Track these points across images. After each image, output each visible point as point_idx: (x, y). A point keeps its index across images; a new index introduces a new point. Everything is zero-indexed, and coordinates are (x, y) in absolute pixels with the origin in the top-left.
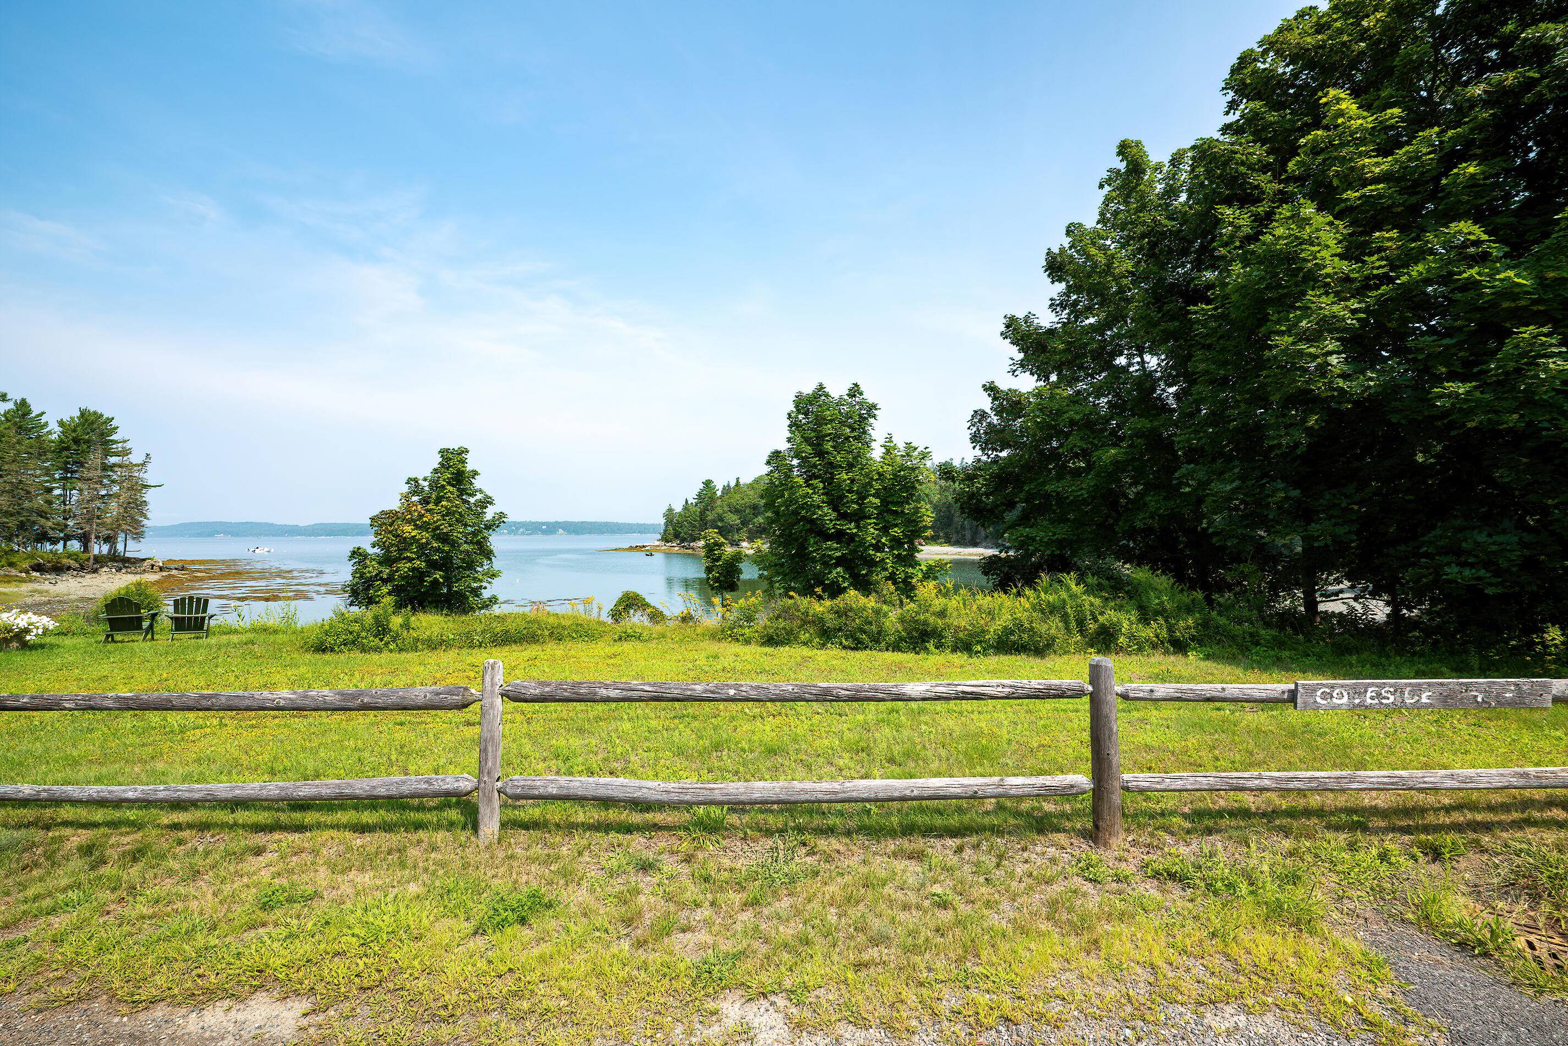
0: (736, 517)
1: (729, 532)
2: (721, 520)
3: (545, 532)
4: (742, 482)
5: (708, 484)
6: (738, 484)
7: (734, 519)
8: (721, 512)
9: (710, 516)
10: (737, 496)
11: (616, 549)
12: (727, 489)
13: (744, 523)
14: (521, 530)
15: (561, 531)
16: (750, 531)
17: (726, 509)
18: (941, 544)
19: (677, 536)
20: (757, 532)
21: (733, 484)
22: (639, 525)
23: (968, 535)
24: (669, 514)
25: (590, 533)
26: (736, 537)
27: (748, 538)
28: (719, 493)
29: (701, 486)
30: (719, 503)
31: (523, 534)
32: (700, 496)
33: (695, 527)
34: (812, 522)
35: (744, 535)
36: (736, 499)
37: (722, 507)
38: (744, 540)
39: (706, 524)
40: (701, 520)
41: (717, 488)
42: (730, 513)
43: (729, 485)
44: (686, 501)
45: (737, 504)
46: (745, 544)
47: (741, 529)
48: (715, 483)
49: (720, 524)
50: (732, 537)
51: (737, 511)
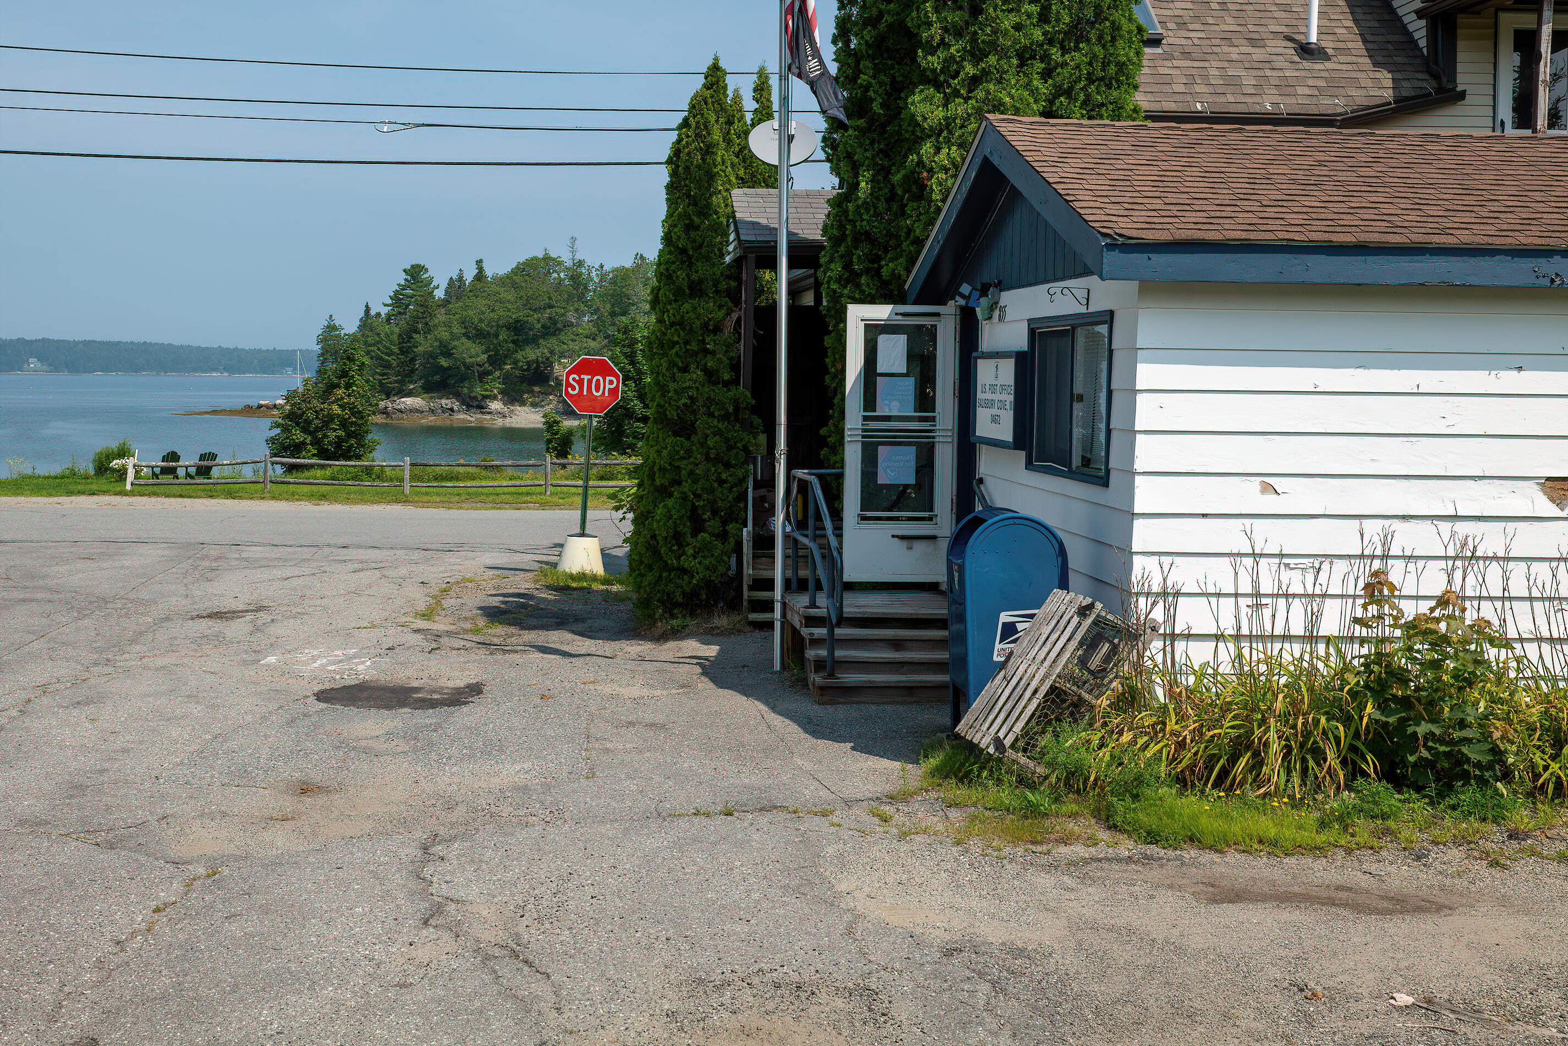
0: (480, 349)
1: (463, 379)
2: (448, 354)
4: (489, 272)
5: (415, 273)
6: (480, 276)
7: (473, 352)
8: (445, 335)
9: (424, 344)
10: (481, 303)
11: (215, 412)
12: (456, 286)
13: (496, 360)
15: (33, 363)
16: (506, 378)
17: (457, 330)
20: (522, 379)
21: (469, 276)
22: (223, 352)
24: (329, 336)
25: (106, 369)
26: (478, 390)
27: (502, 392)
28: (440, 294)
29: (401, 278)
30: (441, 316)
32: (398, 300)
33: (388, 366)
34: (627, 409)
35: (496, 387)
36: (478, 309)
37: (448, 325)
38: (494, 398)
39: (413, 360)
40: (402, 353)
41: (435, 283)
42: (464, 340)
43: (460, 278)
44: (368, 309)
45: (481, 321)
46: (495, 405)
47: (488, 373)
48: (431, 273)
49: (444, 362)
50: (471, 389)
51: (479, 335)
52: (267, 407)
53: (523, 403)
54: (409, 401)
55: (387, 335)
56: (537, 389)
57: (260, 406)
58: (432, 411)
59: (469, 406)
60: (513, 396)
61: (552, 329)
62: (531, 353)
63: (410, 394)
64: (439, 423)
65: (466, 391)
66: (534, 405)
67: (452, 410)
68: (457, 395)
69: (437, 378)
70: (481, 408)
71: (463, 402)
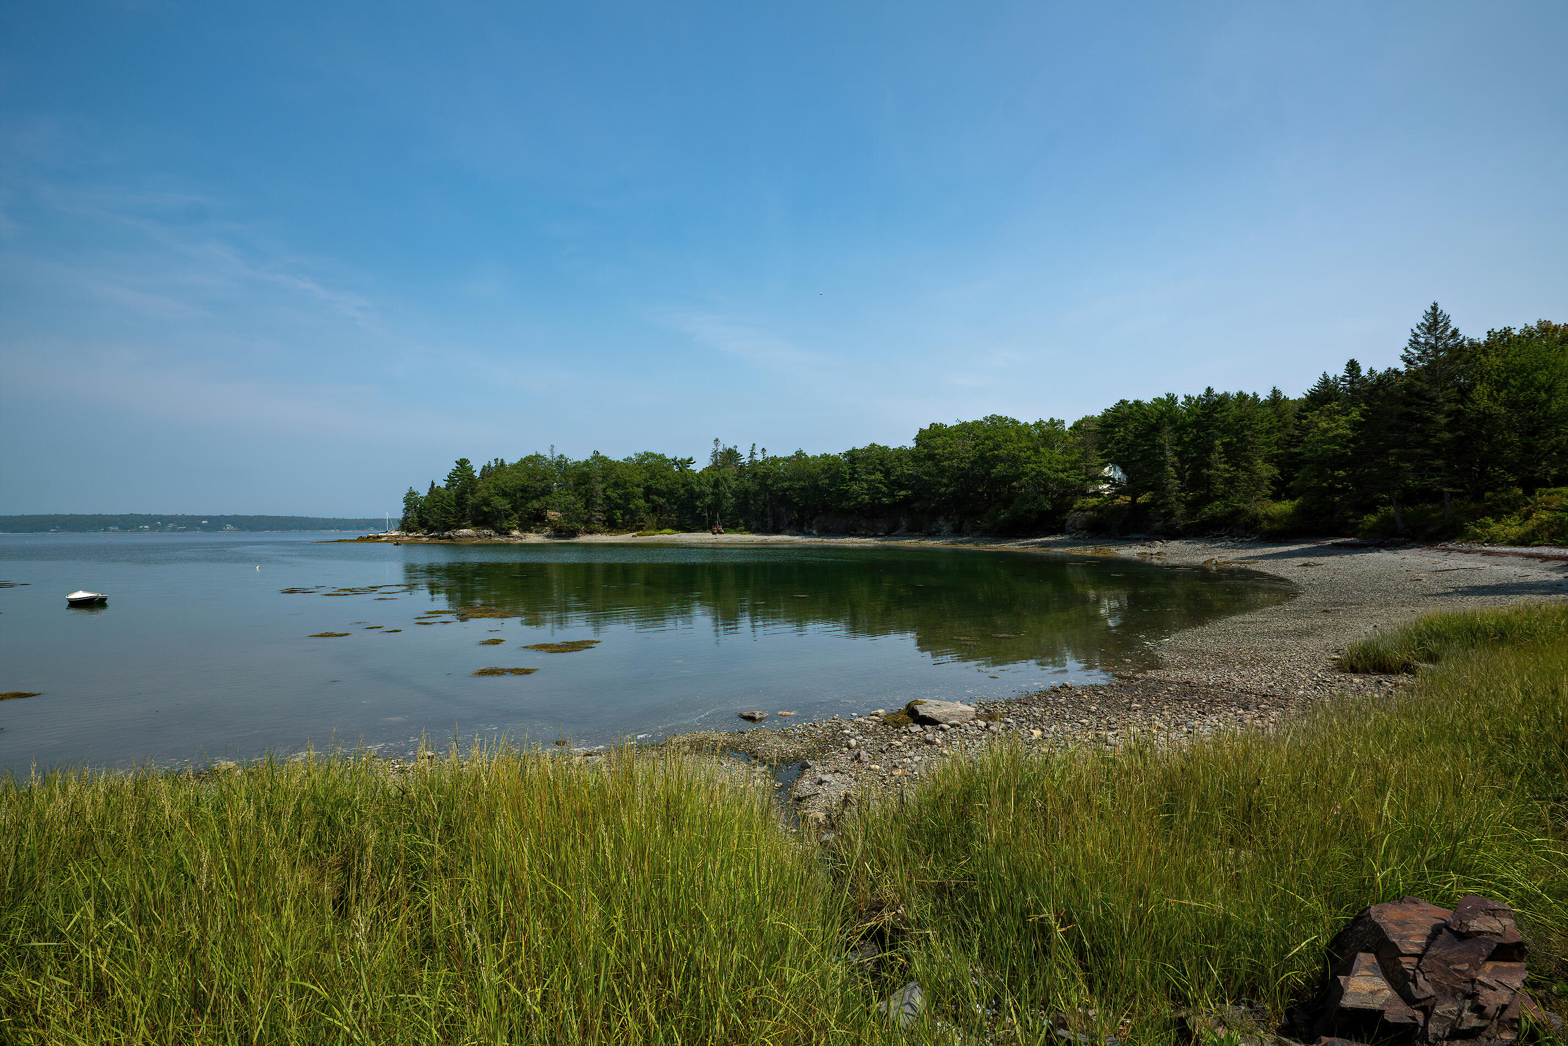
0: (506, 501)
1: (497, 518)
2: (488, 505)
3: (205, 528)
4: (506, 462)
5: (463, 463)
6: (500, 464)
7: (502, 504)
8: (486, 495)
9: (471, 500)
10: (505, 478)
12: (486, 471)
13: (515, 509)
14: (170, 525)
15: (229, 527)
16: (521, 518)
17: (491, 492)
18: (741, 532)
19: (423, 524)
20: (530, 518)
21: (493, 465)
23: (770, 522)
24: (410, 499)
26: (505, 525)
27: (519, 526)
28: (477, 474)
29: (454, 466)
30: (480, 485)
31: (173, 530)
32: (451, 479)
33: (449, 512)
35: (515, 522)
36: (501, 481)
37: (488, 488)
38: (515, 529)
39: (465, 509)
40: (458, 506)
41: (473, 469)
42: (497, 497)
43: (489, 466)
44: (433, 484)
45: (506, 487)
46: (515, 533)
47: (511, 515)
48: (471, 463)
49: (485, 509)
50: (501, 524)
51: (504, 494)
52: (374, 537)
53: (531, 532)
54: (465, 531)
55: (448, 496)
56: (538, 524)
57: (369, 537)
58: (479, 537)
59: (500, 534)
60: (525, 528)
61: (547, 491)
62: (536, 504)
63: (464, 527)
64: (484, 542)
65: (498, 525)
66: (537, 532)
67: (490, 535)
68: (493, 528)
69: (481, 518)
70: (507, 534)
71: (497, 531)
